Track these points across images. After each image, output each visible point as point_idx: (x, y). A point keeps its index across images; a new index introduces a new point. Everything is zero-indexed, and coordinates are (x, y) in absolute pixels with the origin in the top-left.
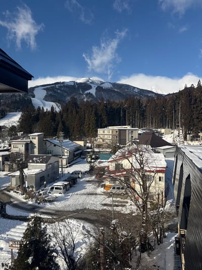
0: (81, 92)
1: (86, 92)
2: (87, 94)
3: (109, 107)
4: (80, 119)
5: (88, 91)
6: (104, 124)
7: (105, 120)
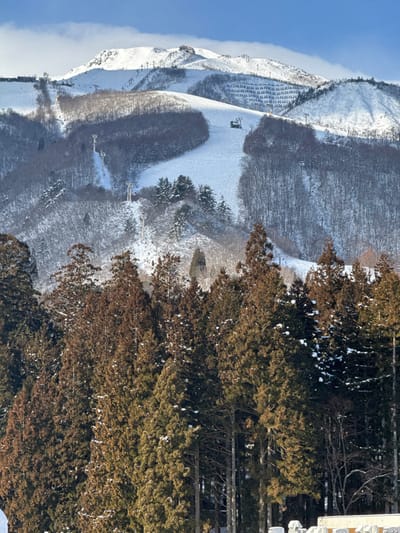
0: (104, 179)
1: (154, 175)
2: (158, 198)
3: (327, 321)
4: (39, 445)
5: (169, 171)
6: (274, 489)
7: (290, 447)
